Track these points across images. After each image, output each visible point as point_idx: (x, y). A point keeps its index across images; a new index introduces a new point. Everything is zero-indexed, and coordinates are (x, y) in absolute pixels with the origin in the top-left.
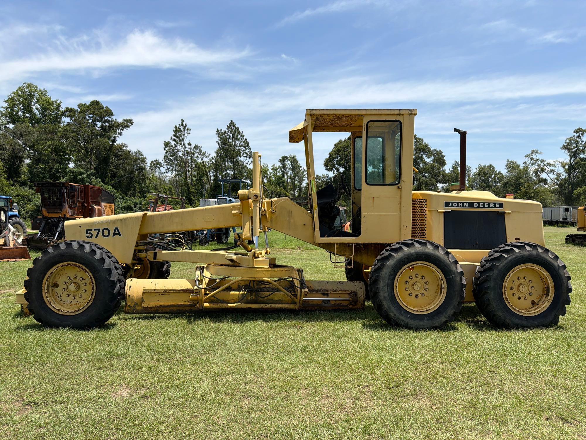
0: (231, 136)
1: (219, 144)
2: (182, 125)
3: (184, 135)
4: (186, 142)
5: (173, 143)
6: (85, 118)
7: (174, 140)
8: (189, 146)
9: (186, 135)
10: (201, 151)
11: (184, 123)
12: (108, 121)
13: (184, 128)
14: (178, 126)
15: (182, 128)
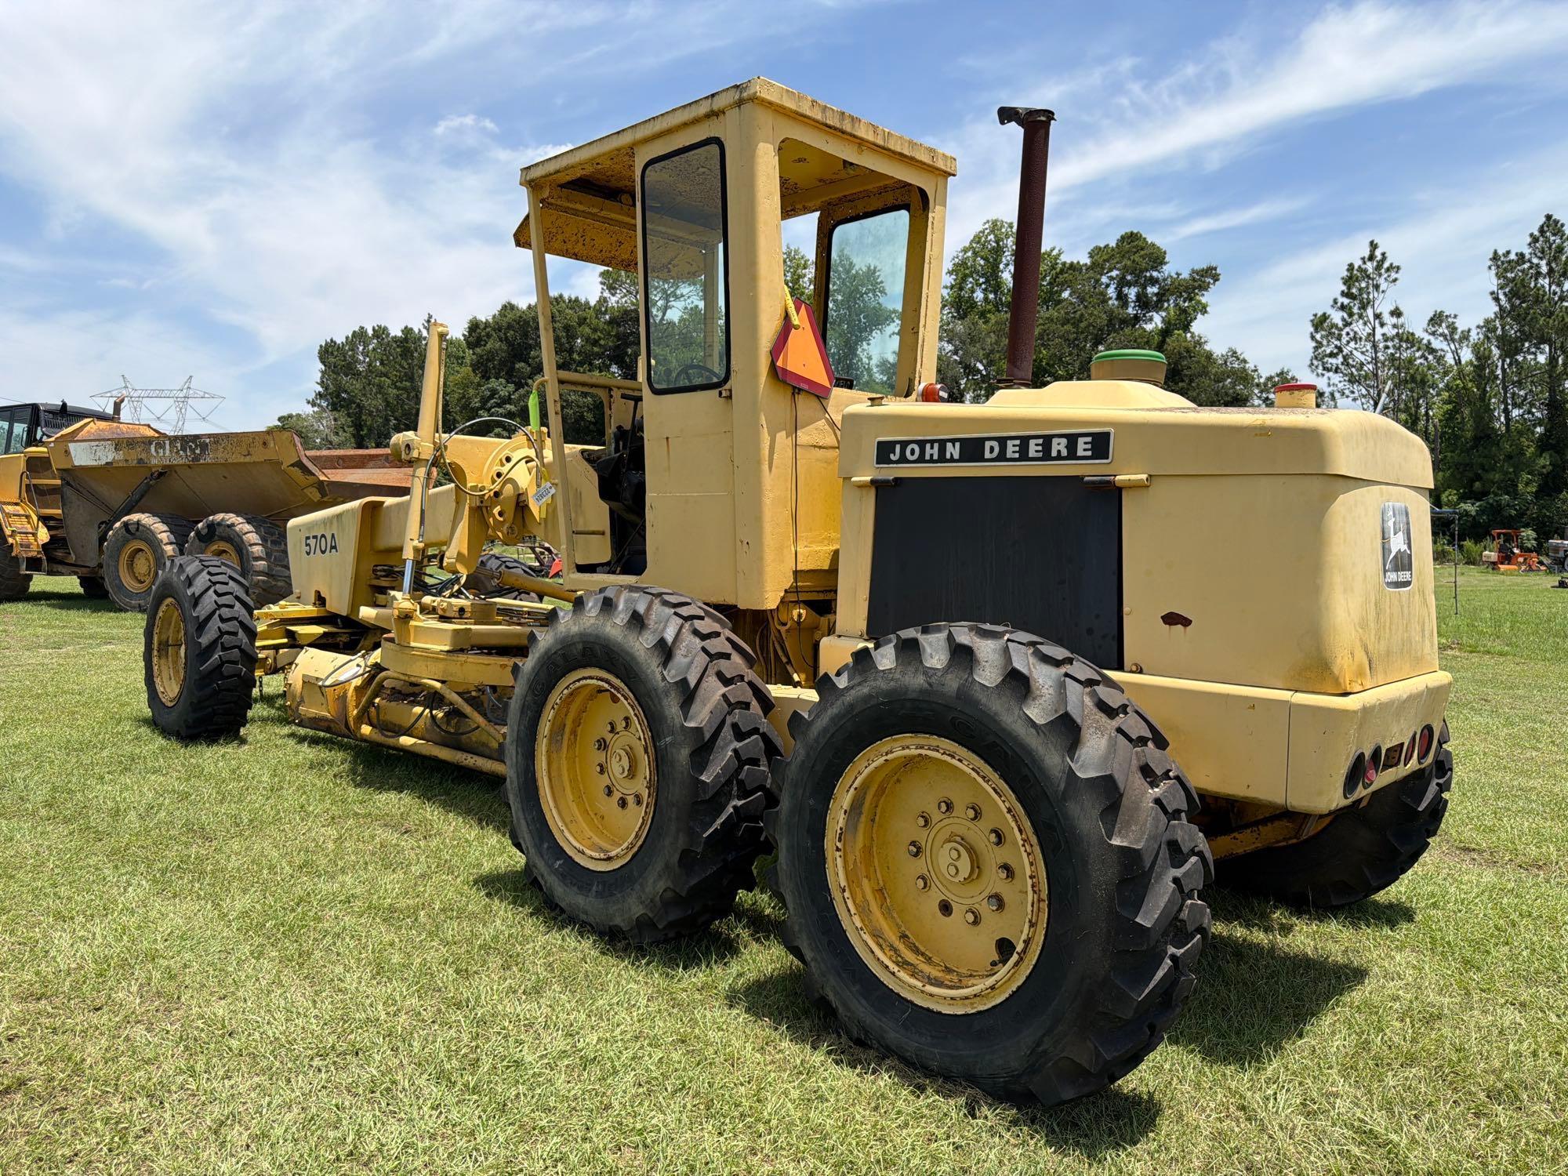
0: (1544, 269)
1: (1497, 299)
2: (1371, 258)
3: (1377, 287)
4: (1384, 307)
5: (1337, 317)
6: (1097, 281)
7: (1343, 307)
8: (1394, 320)
9: (1383, 286)
10: (1453, 329)
11: (1378, 253)
12: (1153, 281)
13: (1378, 267)
14: (1357, 263)
15: (1370, 267)
